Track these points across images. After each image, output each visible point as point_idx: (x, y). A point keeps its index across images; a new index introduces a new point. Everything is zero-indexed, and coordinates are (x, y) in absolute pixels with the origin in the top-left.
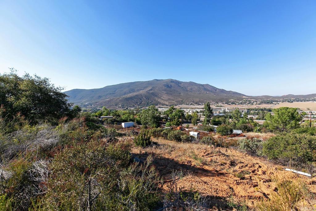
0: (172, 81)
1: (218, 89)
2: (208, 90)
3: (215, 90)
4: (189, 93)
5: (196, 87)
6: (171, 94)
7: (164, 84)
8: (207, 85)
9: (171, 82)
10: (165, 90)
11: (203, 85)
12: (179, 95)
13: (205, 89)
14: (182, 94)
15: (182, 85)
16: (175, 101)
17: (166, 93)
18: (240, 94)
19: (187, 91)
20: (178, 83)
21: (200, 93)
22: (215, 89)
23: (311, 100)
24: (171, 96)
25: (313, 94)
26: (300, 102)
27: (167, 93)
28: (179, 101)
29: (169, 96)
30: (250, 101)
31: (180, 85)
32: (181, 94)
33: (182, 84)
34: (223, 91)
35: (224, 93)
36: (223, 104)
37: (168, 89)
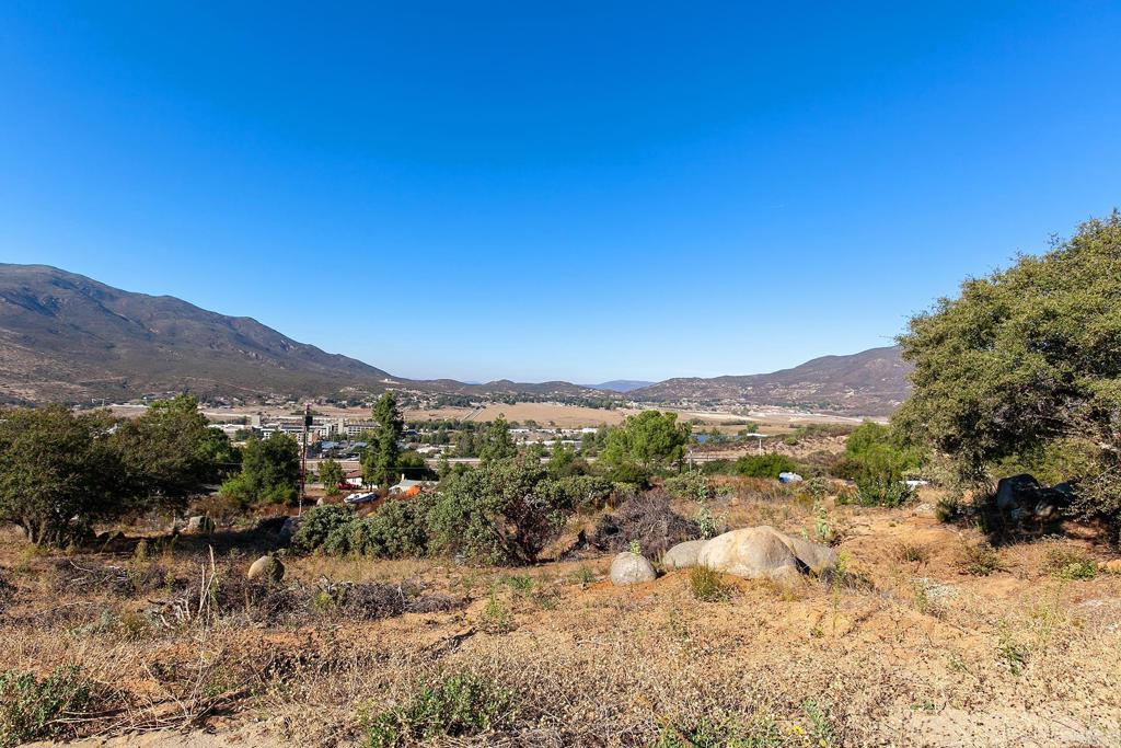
0: (59, 279)
1: (295, 343)
2: (254, 346)
3: (284, 347)
4: (161, 350)
5: (197, 325)
6: (53, 348)
7: (8, 285)
8: (249, 322)
9: (56, 284)
10: (13, 323)
11: (229, 321)
12: (104, 352)
13: (241, 340)
14: (121, 351)
15: (118, 308)
16: (83, 384)
17: (16, 339)
18: (373, 370)
19: (149, 337)
20: (96, 295)
21: (217, 355)
22: (285, 343)
23: (549, 399)
24: (53, 353)
25: (551, 383)
26: (529, 404)
27: (26, 340)
28: (106, 385)
29: (42, 358)
30: (406, 395)
31: (107, 304)
32: (115, 351)
33: (124, 302)
34: (312, 353)
35: (318, 362)
36: (319, 404)
37: (33, 317)
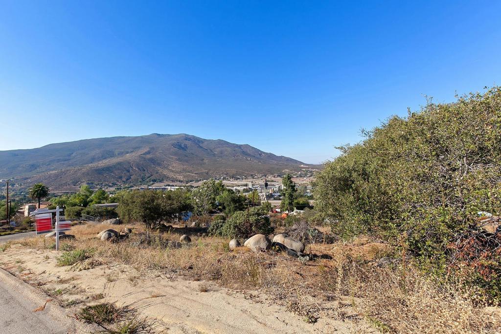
0: (187, 138)
1: (264, 153)
2: (249, 155)
3: (260, 155)
4: (218, 160)
5: (229, 149)
6: (187, 162)
7: (174, 142)
8: (247, 146)
9: (186, 139)
10: (176, 154)
11: (240, 146)
12: (201, 162)
13: (244, 153)
14: (206, 161)
15: (204, 145)
16: (196, 174)
17: (177, 160)
18: (296, 161)
19: (214, 155)
20: (197, 141)
21: (236, 160)
22: (260, 153)
24: (187, 164)
27: (179, 160)
28: (202, 173)
29: (184, 165)
30: (311, 172)
31: (201, 145)
32: (205, 161)
33: (206, 143)
34: (271, 156)
35: (273, 159)
36: (274, 177)
37: (181, 151)
